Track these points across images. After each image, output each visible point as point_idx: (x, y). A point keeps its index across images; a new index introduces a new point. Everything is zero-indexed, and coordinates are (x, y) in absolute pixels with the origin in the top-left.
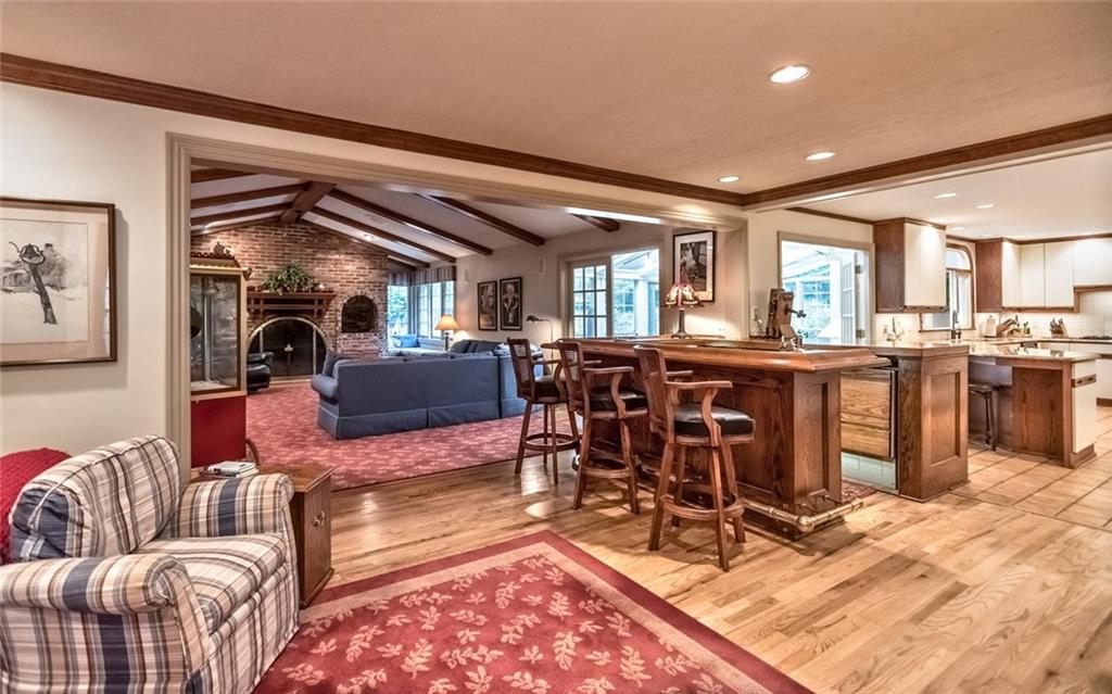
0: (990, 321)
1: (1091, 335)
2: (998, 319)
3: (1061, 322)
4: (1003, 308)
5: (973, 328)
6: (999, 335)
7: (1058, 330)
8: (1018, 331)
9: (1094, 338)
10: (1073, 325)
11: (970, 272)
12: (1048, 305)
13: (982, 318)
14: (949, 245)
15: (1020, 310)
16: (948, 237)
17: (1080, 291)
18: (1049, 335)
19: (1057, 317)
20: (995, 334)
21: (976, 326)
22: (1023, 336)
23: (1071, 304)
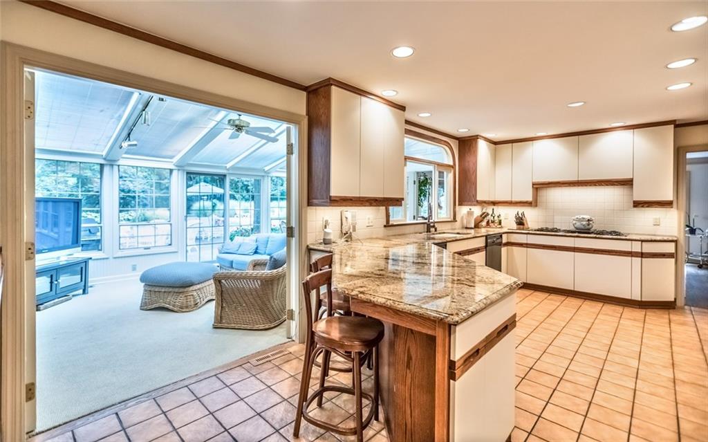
0: (470, 213)
1: (544, 227)
2: (477, 211)
3: (523, 214)
4: (477, 201)
5: (455, 220)
6: (477, 226)
7: (520, 222)
8: (493, 222)
9: (547, 230)
10: (533, 218)
11: (453, 167)
12: (514, 199)
13: (463, 210)
14: (408, 132)
15: (494, 203)
16: (407, 122)
17: (538, 187)
18: (514, 226)
19: (520, 210)
20: (473, 226)
21: (458, 218)
22: (496, 227)
23: (530, 199)
